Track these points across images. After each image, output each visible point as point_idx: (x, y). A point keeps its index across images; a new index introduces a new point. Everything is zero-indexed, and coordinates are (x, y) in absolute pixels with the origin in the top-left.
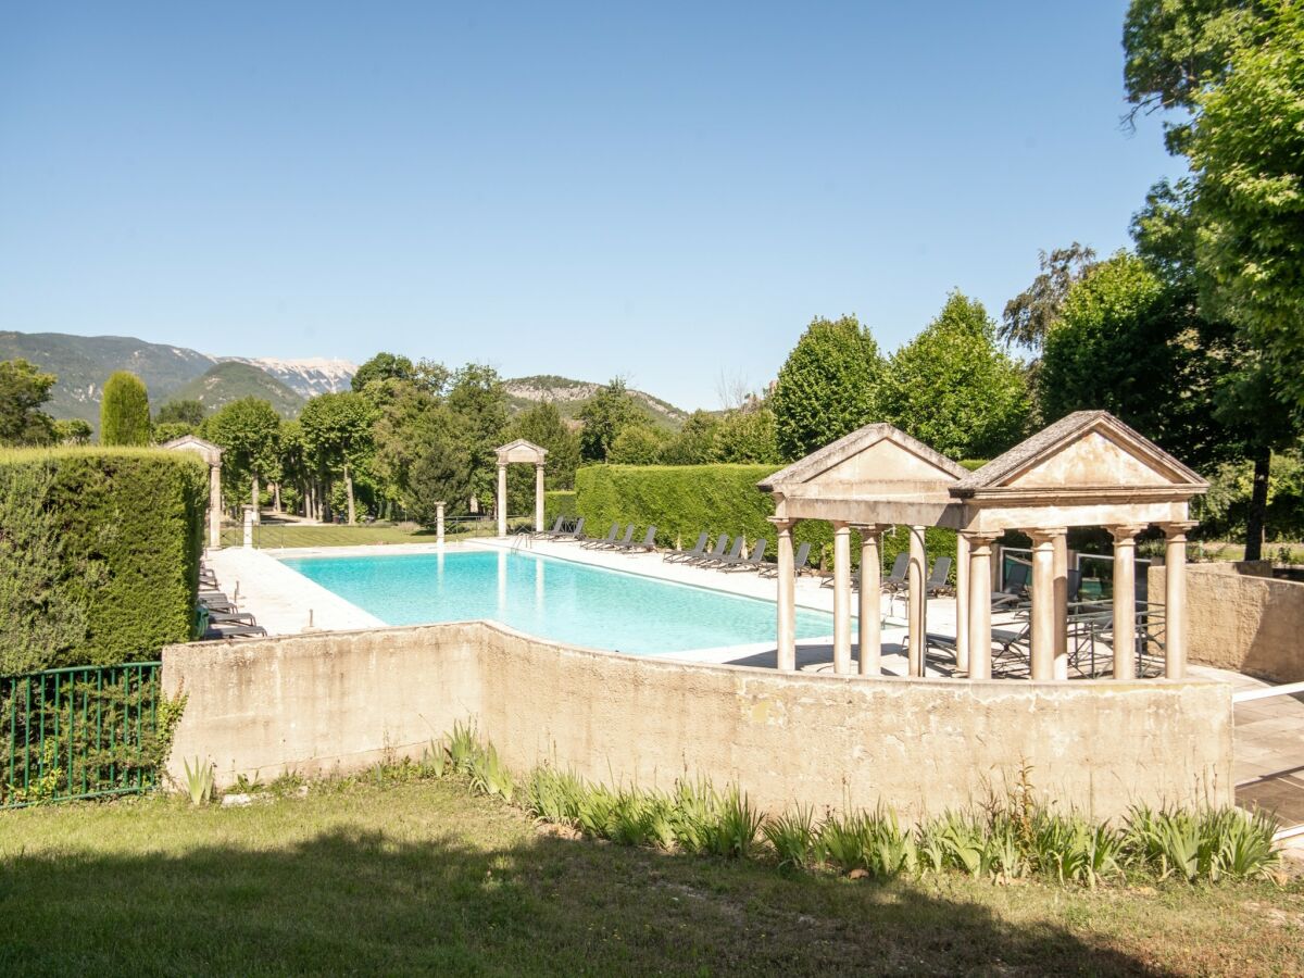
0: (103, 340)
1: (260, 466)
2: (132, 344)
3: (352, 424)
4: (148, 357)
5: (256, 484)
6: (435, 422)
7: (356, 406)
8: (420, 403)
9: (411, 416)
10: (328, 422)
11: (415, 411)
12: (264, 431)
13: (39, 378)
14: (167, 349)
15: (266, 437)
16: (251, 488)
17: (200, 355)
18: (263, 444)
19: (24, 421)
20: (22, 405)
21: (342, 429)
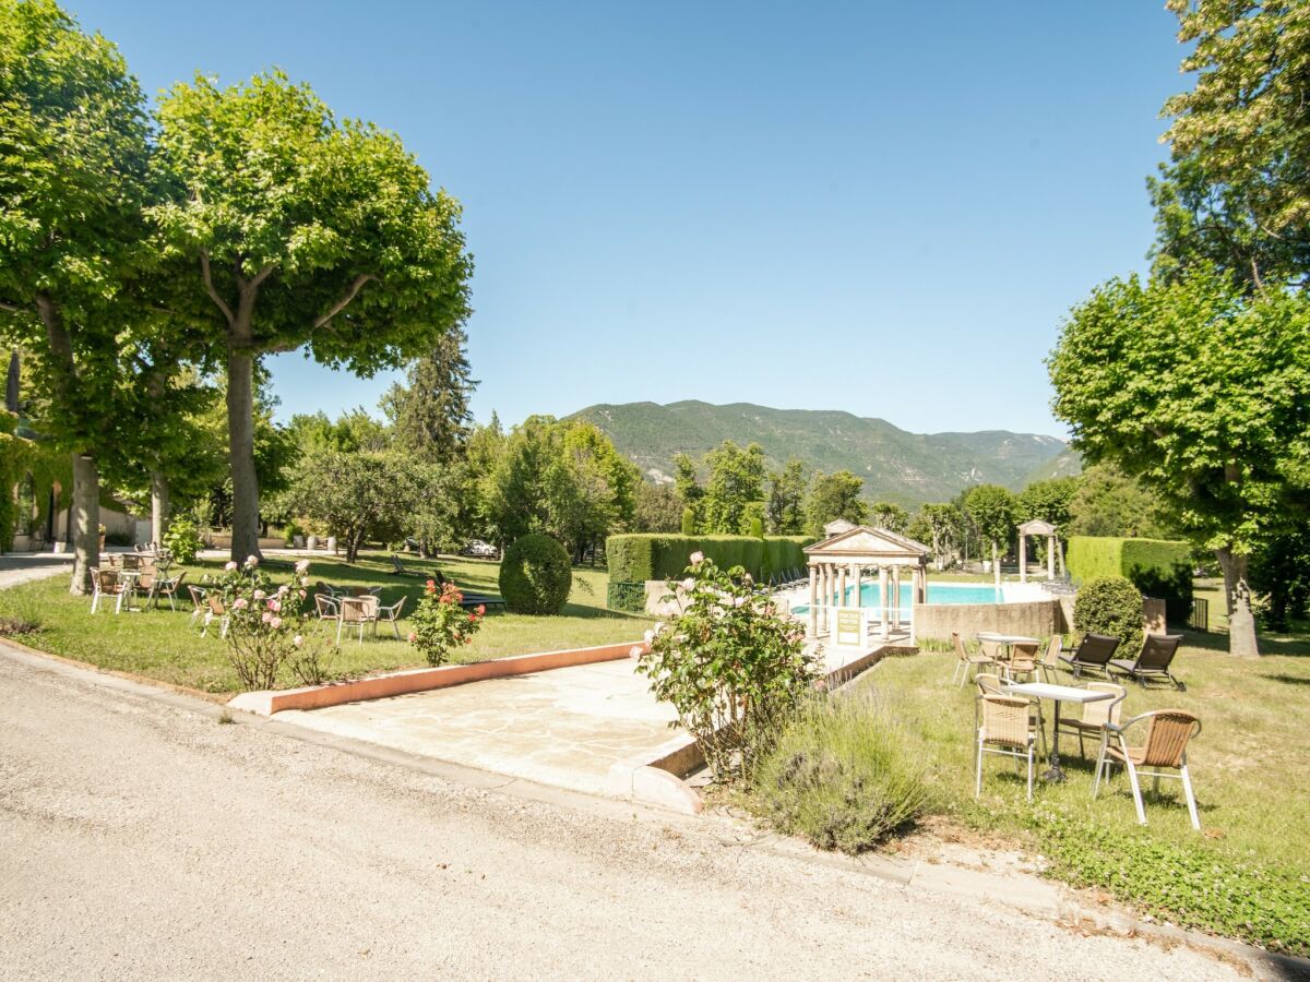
0: (980, 434)
1: (996, 532)
2: (1004, 435)
3: (1059, 502)
4: (1014, 444)
5: (994, 545)
6: (1118, 500)
7: (1062, 488)
8: (1108, 485)
9: (1100, 495)
10: (1039, 501)
11: (1103, 491)
12: (998, 509)
13: (852, 481)
14: (1029, 437)
15: (1000, 512)
16: (991, 548)
17: (1055, 440)
18: (998, 518)
19: (843, 505)
20: (844, 496)
21: (1051, 506)
